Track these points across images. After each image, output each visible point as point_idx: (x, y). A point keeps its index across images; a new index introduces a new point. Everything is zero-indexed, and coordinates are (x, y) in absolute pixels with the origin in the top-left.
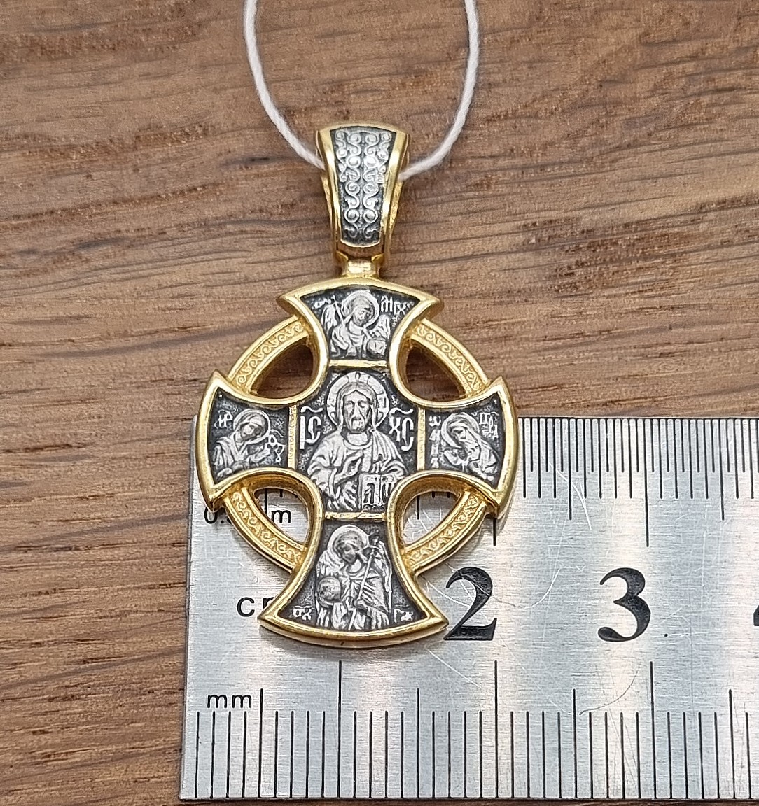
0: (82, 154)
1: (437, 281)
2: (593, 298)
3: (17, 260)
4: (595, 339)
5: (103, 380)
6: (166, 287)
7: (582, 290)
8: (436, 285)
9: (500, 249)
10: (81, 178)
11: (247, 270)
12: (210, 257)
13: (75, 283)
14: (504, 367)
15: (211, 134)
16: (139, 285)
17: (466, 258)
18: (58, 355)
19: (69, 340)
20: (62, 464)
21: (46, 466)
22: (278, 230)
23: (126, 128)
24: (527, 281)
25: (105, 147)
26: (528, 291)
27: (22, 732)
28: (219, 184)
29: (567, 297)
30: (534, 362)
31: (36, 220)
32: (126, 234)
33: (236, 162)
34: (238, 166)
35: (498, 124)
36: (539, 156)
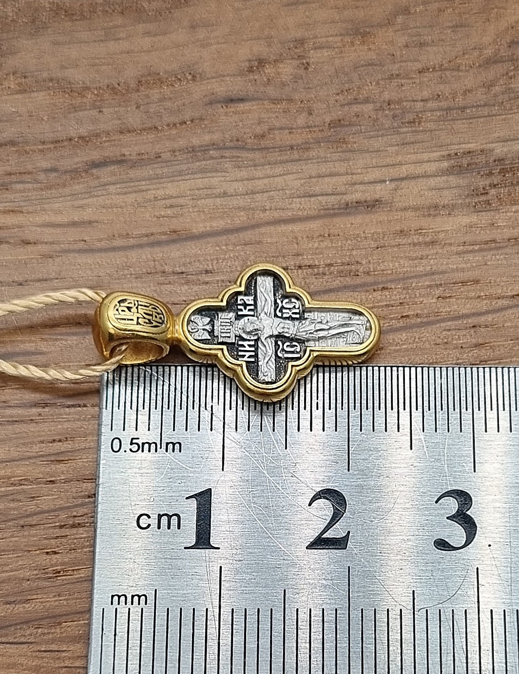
0: (95, 95)
1: (377, 197)
2: (503, 212)
3: (42, 176)
4: (505, 245)
5: (108, 272)
6: (161, 199)
7: (494, 207)
8: (377, 201)
9: (429, 173)
10: (94, 113)
11: (226, 187)
12: (196, 176)
13: (87, 195)
14: (431, 266)
15: (198, 79)
16: (139, 197)
17: (402, 179)
18: (73, 251)
19: (83, 240)
20: (75, 338)
21: (62, 339)
22: (250, 155)
23: (130, 73)
24: (450, 199)
25: (113, 89)
26: (451, 206)
27: (38, 552)
28: (204, 119)
29: (482, 211)
30: (455, 262)
31: (58, 145)
32: (129, 157)
33: (219, 102)
34: (220, 106)
35: (426, 74)
36: (460, 101)
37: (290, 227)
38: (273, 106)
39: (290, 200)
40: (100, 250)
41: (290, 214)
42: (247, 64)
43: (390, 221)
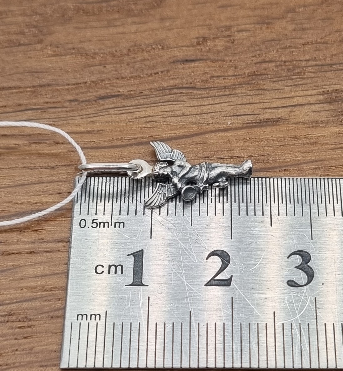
0: (101, 57)
1: (280, 116)
3: (67, 104)
6: (143, 117)
8: (279, 118)
9: (311, 102)
10: (101, 68)
11: (184, 110)
12: (165, 104)
13: (96, 115)
14: (315, 156)
15: (166, 49)
16: (129, 116)
17: (294, 106)
18: (87, 148)
19: (93, 142)
22: (199, 92)
23: (124, 45)
24: (325, 117)
25: (113, 54)
26: (326, 121)
28: (170, 71)
30: (331, 154)
31: (77, 86)
32: (122, 93)
33: (178, 61)
34: (179, 63)
35: (308, 46)
36: (328, 61)
37: (225, 134)
38: (212, 64)
39: (225, 118)
40: (104, 148)
41: (224, 126)
42: (196, 40)
43: (288, 130)
